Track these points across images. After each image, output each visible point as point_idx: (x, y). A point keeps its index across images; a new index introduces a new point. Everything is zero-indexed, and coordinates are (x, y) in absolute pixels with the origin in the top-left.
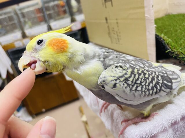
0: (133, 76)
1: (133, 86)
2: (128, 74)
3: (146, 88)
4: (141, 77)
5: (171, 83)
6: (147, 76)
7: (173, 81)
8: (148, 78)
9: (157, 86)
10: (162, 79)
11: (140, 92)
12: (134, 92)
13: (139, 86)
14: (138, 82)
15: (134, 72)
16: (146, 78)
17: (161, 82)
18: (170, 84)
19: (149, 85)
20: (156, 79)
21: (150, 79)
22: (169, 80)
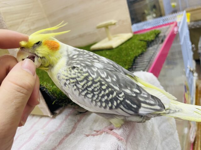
0: (85, 81)
1: (83, 91)
2: (80, 78)
3: (97, 98)
4: (94, 85)
5: (137, 105)
6: (104, 87)
7: (143, 105)
8: (105, 90)
9: (113, 101)
10: (124, 97)
11: (90, 100)
12: (83, 97)
13: (90, 94)
14: (90, 89)
15: (88, 78)
16: (102, 88)
17: (121, 99)
18: (135, 106)
19: (103, 96)
20: (115, 94)
21: (107, 92)
22: (136, 101)
